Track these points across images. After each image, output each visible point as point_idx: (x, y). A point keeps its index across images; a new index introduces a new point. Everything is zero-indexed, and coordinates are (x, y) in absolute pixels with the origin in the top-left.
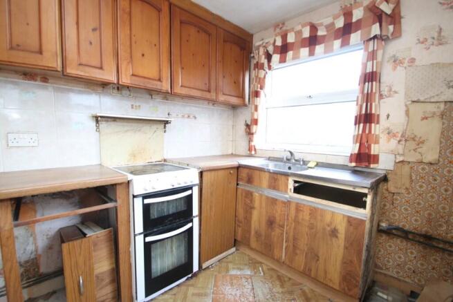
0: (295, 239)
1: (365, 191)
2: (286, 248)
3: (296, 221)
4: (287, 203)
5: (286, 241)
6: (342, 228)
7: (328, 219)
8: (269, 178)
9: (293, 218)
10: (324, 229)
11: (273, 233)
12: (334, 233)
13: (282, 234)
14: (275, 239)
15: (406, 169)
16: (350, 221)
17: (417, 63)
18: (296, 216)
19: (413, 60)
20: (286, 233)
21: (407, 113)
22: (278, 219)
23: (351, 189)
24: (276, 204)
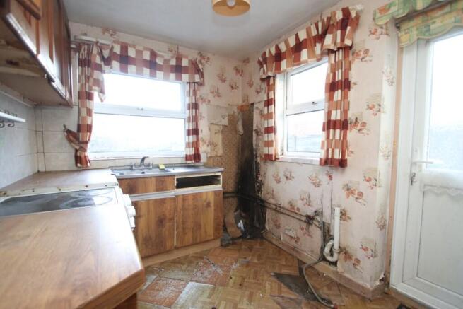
0: (184, 223)
1: (219, 174)
2: (177, 235)
3: (184, 209)
4: (175, 199)
5: (177, 229)
6: (212, 199)
7: (204, 198)
8: (156, 181)
9: (181, 207)
10: (203, 205)
11: (164, 229)
12: (208, 205)
13: (173, 225)
14: (167, 233)
15: (212, 160)
16: (216, 193)
17: (211, 102)
18: (183, 206)
19: (209, 101)
20: (177, 222)
21: (209, 129)
22: (168, 215)
23: (213, 174)
24: (164, 203)
